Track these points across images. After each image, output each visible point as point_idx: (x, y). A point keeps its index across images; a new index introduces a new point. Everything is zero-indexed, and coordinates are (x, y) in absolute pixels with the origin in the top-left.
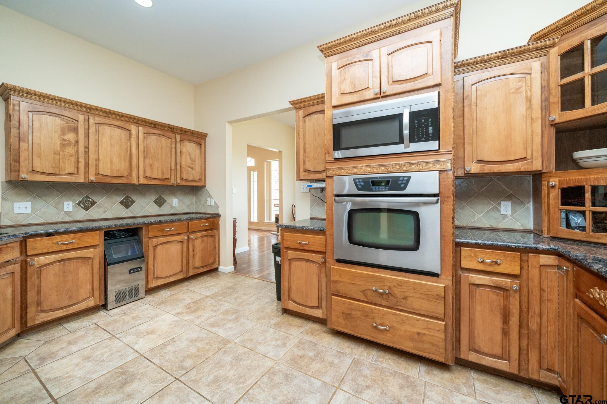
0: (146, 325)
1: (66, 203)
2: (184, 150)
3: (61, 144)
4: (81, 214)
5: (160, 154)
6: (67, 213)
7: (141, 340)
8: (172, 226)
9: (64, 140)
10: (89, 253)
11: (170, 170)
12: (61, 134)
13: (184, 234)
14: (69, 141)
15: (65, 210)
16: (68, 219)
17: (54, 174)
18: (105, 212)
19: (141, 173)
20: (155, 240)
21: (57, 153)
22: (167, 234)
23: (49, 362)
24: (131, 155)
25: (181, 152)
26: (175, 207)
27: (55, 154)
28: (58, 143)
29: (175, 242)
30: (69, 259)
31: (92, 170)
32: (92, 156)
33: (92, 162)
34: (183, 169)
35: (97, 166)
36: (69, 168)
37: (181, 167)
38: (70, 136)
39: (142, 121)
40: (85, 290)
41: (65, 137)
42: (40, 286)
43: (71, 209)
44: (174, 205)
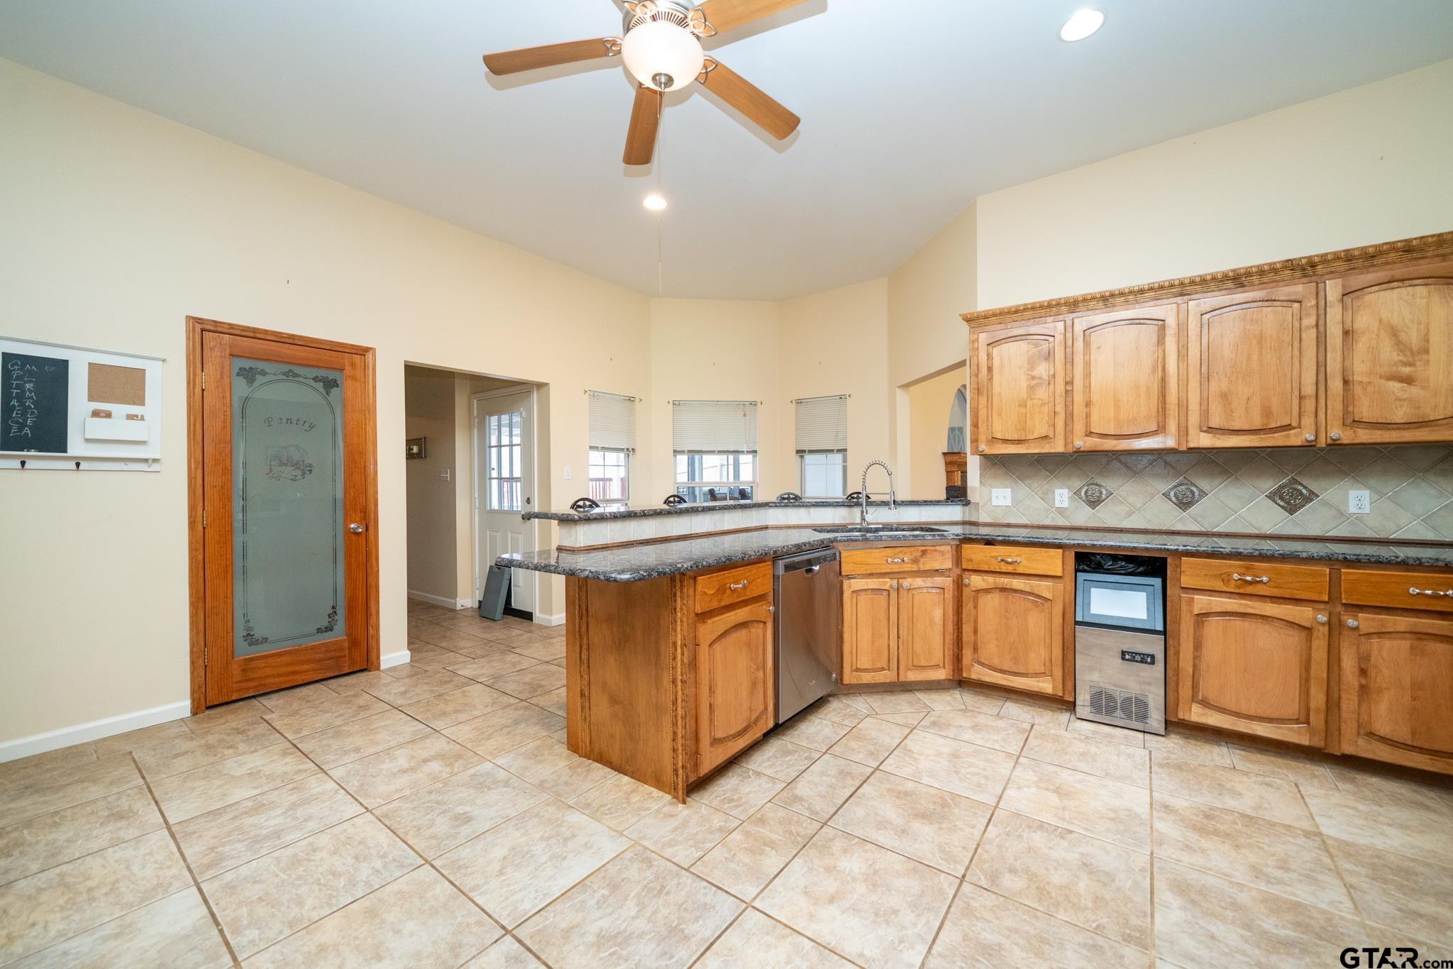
0: (1079, 776)
1: (1058, 492)
2: (1363, 321)
3: (1028, 386)
4: (1084, 515)
5: (1255, 357)
6: (1061, 511)
7: (1034, 790)
8: (1265, 571)
9: (1033, 378)
10: (1044, 588)
11: (1296, 401)
12: (1028, 370)
13: (1322, 606)
14: (1040, 378)
15: (1058, 504)
16: (1061, 522)
17: (1019, 442)
18: (1130, 514)
19: (1194, 419)
20: (1201, 602)
21: (1023, 405)
22: (1242, 591)
23: (932, 731)
24: (1163, 380)
25: (1346, 333)
26: (1360, 518)
27: (1020, 405)
28: (1024, 385)
29: (1276, 623)
30: (1015, 591)
31: (1079, 427)
32: (1079, 398)
33: (1079, 409)
34: (1358, 391)
35: (1088, 416)
36: (1041, 430)
37: (1346, 382)
38: (1042, 370)
39: (1193, 282)
40: (1036, 659)
41: (1035, 373)
42: (976, 622)
43: (1066, 504)
44: (1352, 509)
